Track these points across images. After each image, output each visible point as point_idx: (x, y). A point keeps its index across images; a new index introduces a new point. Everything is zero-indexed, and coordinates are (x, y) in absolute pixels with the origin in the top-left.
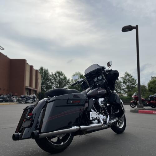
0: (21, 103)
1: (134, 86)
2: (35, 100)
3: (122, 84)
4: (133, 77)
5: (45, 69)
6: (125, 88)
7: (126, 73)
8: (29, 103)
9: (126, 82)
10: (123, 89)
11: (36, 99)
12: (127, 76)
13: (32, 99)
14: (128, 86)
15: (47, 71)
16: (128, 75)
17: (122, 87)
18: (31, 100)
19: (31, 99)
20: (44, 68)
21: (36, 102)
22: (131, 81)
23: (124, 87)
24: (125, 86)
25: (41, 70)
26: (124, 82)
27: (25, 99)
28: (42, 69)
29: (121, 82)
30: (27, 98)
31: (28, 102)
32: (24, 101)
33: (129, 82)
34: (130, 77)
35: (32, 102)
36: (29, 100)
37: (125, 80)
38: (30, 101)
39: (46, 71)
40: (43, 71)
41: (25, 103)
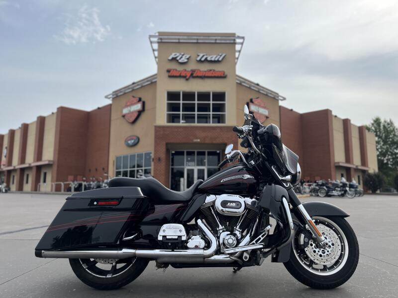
0: (318, 196)
2: (346, 191)
5: (385, 122)
8: (334, 195)
11: (348, 189)
13: (339, 189)
15: (391, 124)
18: (337, 191)
19: (337, 189)
20: (382, 121)
21: (348, 194)
25: (375, 125)
27: (325, 188)
28: (377, 122)
30: (330, 185)
31: (332, 194)
32: (323, 191)
35: (340, 193)
36: (335, 190)
38: (335, 193)
39: (388, 124)
40: (382, 127)
41: (325, 196)
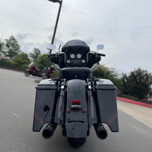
1: (16, 51)
3: (5, 46)
4: (18, 43)
6: (7, 52)
7: (12, 37)
9: (9, 45)
10: (4, 52)
12: (12, 40)
14: (10, 50)
16: (14, 39)
17: (4, 49)
22: (15, 46)
23: (5, 50)
24: (7, 49)
26: (7, 45)
29: (4, 44)
33: (13, 47)
34: (14, 42)
37: (10, 43)
